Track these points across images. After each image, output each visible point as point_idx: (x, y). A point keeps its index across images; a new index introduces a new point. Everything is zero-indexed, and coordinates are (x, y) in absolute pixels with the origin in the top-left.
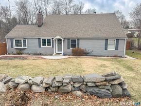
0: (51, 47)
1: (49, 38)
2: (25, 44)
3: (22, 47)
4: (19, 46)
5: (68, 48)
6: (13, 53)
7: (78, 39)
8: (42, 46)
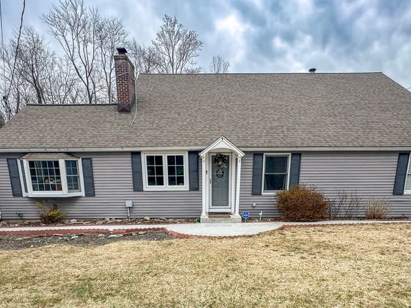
0: (185, 187)
1: (176, 151)
2: (76, 179)
3: (64, 193)
4: (48, 188)
5: (256, 192)
6: (21, 220)
7: (297, 155)
8: (146, 187)
